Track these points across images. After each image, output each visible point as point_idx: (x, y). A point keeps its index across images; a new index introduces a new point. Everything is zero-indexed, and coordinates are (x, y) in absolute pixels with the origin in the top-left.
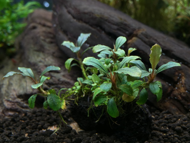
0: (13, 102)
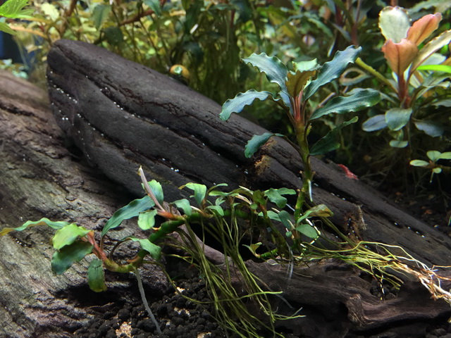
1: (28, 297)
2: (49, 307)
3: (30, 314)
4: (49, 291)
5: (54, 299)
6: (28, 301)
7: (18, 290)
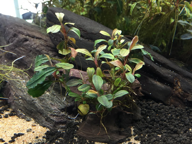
0: (60, 116)
1: (51, 111)
2: (59, 115)
3: (52, 118)
4: (58, 109)
5: (60, 112)
6: (51, 113)
7: (46, 109)
